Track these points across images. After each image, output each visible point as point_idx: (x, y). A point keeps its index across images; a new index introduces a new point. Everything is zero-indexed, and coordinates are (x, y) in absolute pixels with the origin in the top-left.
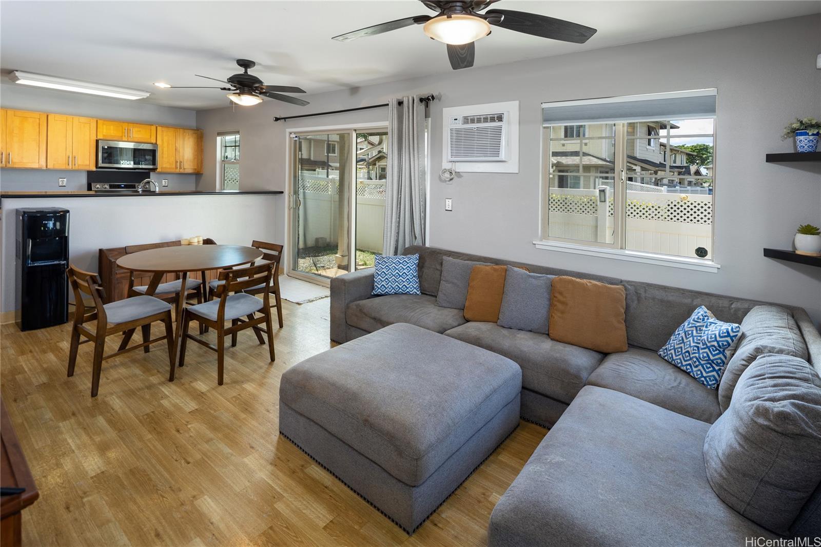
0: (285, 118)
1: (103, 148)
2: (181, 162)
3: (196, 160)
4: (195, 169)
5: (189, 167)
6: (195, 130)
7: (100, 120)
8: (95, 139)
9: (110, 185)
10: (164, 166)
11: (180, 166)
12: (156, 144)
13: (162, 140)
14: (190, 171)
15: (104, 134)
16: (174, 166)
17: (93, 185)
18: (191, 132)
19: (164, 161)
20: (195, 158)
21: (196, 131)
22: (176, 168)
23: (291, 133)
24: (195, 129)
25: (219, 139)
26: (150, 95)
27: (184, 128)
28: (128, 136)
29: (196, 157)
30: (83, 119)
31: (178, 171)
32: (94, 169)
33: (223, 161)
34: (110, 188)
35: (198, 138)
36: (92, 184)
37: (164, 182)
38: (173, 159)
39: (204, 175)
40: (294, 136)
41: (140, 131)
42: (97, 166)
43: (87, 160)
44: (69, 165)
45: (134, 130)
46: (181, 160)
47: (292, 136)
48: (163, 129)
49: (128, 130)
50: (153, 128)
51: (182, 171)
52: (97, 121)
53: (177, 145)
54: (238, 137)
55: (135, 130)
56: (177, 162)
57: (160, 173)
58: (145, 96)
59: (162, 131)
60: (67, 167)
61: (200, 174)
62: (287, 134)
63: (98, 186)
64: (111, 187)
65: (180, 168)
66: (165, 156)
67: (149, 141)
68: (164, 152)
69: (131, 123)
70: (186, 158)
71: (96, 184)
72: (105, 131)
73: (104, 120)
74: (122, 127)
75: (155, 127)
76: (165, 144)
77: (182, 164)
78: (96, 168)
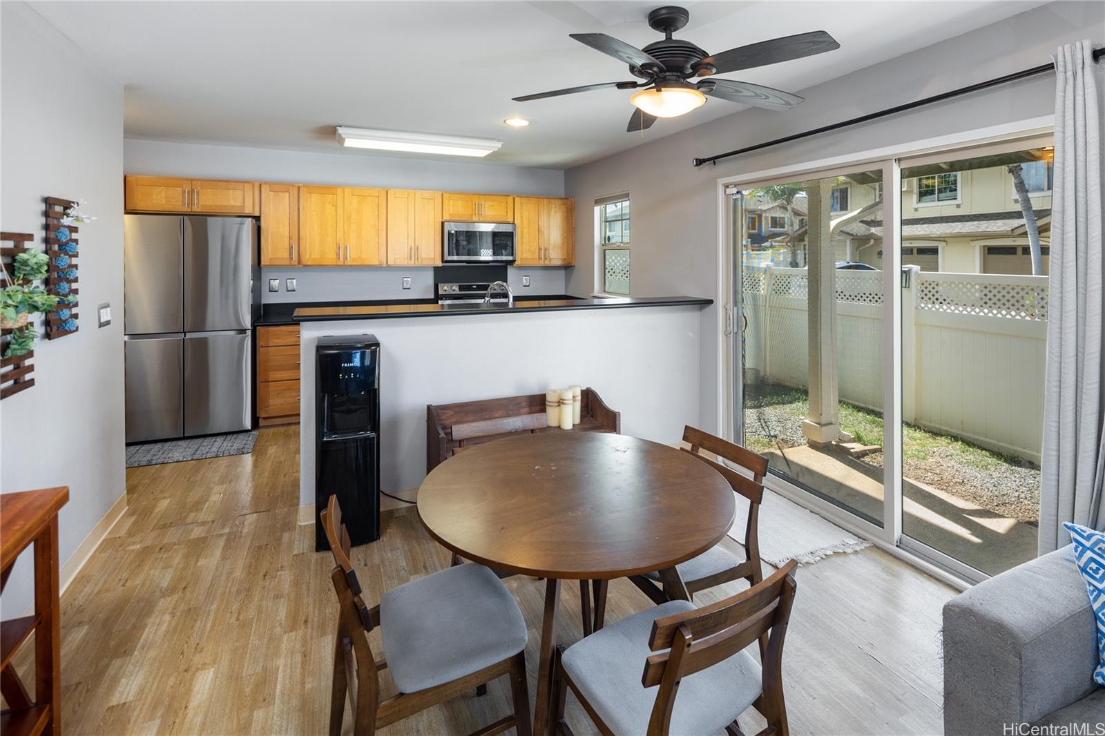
0: (714, 159)
1: (450, 234)
2: (546, 249)
3: (566, 244)
4: (565, 259)
5: (556, 257)
6: (564, 199)
7: (446, 192)
8: (441, 220)
9: (459, 286)
10: (524, 256)
11: (545, 255)
12: (514, 223)
13: (522, 217)
14: (558, 262)
15: (451, 213)
16: (536, 256)
17: (440, 286)
18: (558, 202)
19: (524, 250)
20: (564, 243)
21: (566, 200)
22: (540, 258)
23: (727, 187)
24: (564, 196)
25: (597, 209)
26: (502, 145)
27: (550, 197)
28: (479, 214)
29: (566, 241)
30: (427, 194)
31: (542, 263)
32: (440, 264)
33: (603, 245)
34: (460, 291)
35: (567, 212)
36: (439, 284)
37: (525, 280)
38: (535, 247)
39: (576, 268)
40: (734, 190)
41: (493, 206)
42: (443, 261)
43: (431, 253)
44: (411, 259)
45: (486, 205)
46: (546, 245)
47: (729, 191)
48: (524, 201)
49: (479, 204)
50: (510, 199)
51: (547, 263)
52: (442, 194)
53: (540, 223)
54: (626, 204)
55: (488, 204)
56: (540, 249)
57: (520, 268)
58: (496, 147)
59: (521, 203)
60: (410, 262)
61: (572, 266)
62: (721, 189)
63: (445, 288)
64: (461, 288)
65: (545, 259)
66: (525, 241)
67: (504, 220)
68: (524, 236)
69: (482, 195)
70: (552, 241)
71: (444, 284)
72: (451, 209)
73: (451, 194)
74: (472, 201)
75: (512, 199)
76: (525, 223)
77: (547, 252)
78: (443, 262)
